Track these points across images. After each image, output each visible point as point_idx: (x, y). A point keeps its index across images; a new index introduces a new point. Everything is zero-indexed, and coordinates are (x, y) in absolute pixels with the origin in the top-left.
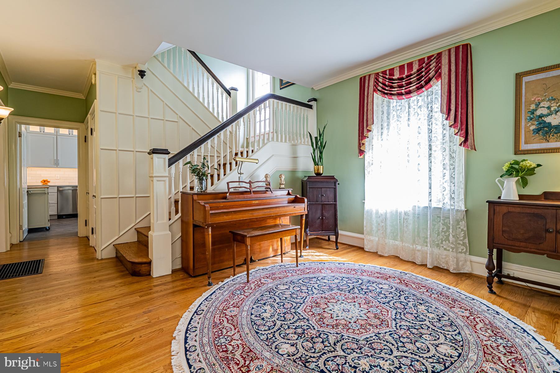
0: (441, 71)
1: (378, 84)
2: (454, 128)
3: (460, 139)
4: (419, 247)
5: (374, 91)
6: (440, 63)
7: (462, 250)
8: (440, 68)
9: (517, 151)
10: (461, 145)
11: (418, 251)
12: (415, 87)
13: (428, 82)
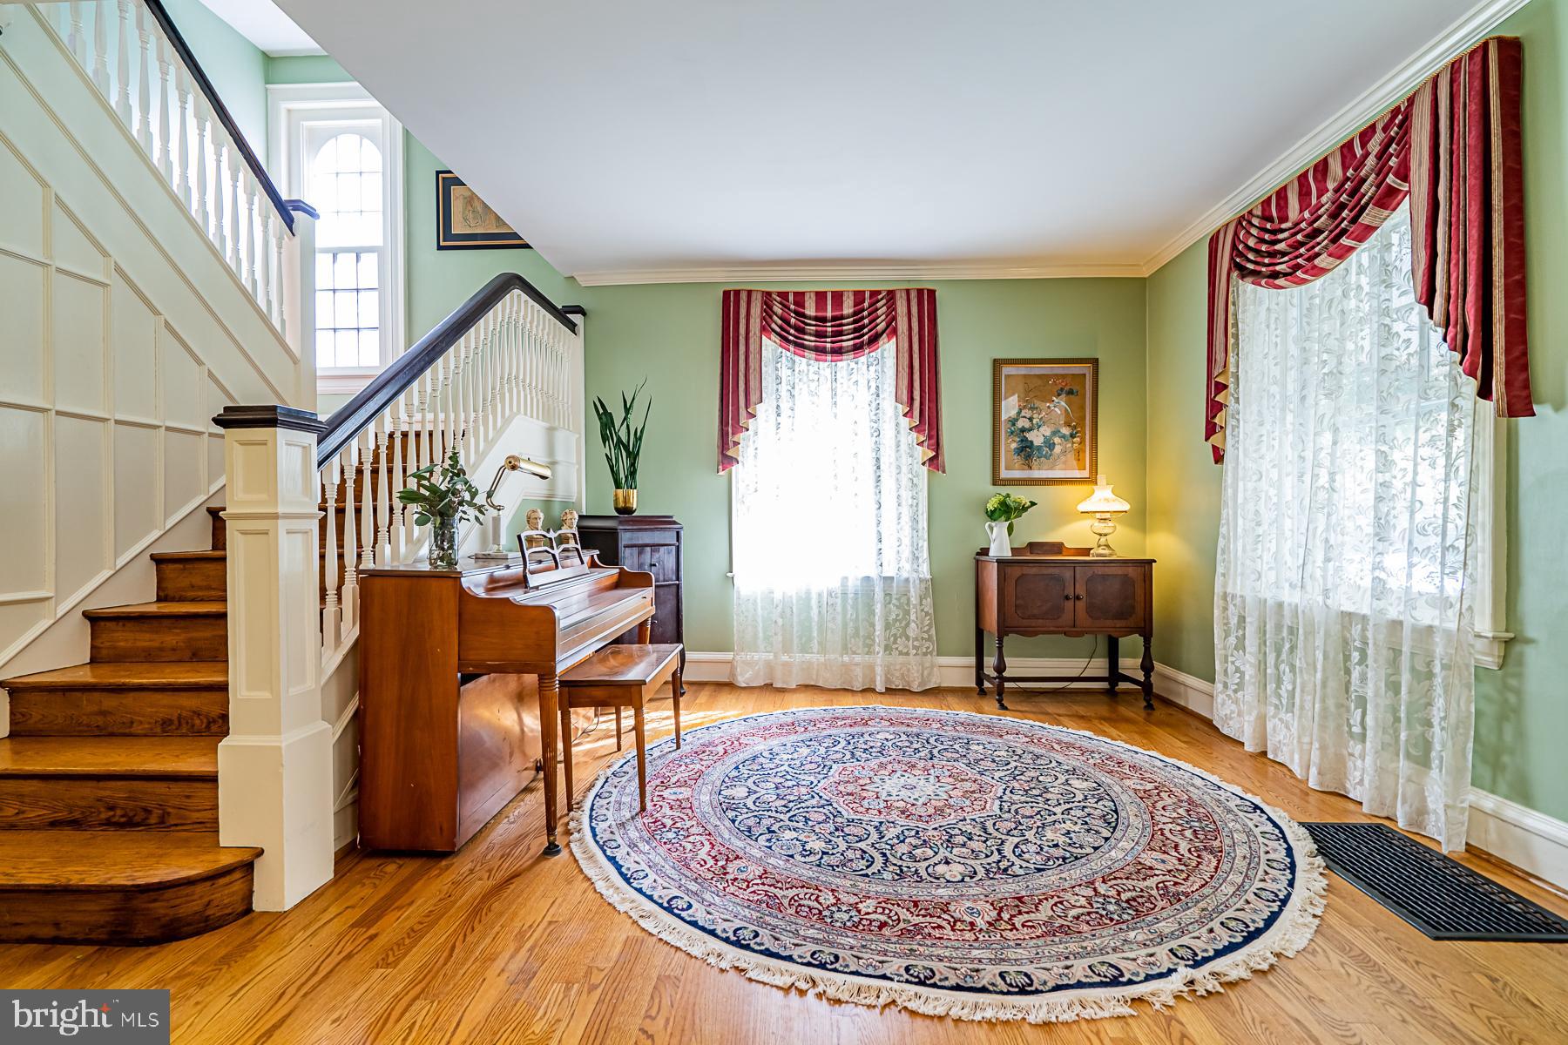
0: (896, 324)
1: (771, 317)
2: (918, 432)
3: (924, 453)
4: (858, 659)
5: (763, 329)
6: (895, 309)
7: (928, 648)
8: (894, 318)
9: (996, 481)
10: (924, 464)
11: (857, 665)
12: (851, 343)
13: (874, 340)
